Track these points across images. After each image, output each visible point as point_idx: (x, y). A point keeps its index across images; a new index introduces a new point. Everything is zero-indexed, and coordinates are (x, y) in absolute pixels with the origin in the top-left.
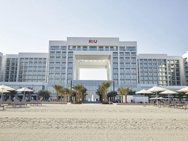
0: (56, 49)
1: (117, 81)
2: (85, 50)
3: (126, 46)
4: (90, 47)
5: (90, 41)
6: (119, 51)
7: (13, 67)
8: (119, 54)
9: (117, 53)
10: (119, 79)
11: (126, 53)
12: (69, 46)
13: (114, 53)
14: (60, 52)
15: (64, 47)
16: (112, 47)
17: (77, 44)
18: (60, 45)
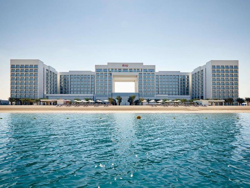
0: (100, 71)
1: (141, 93)
2: (120, 72)
3: (148, 68)
4: (123, 69)
5: (123, 65)
6: (143, 72)
7: (65, 82)
8: (143, 74)
9: (142, 73)
10: (143, 91)
11: (148, 73)
12: (109, 69)
13: (139, 73)
14: (103, 73)
15: (105, 70)
16: (138, 69)
17: (114, 68)
18: (103, 68)
